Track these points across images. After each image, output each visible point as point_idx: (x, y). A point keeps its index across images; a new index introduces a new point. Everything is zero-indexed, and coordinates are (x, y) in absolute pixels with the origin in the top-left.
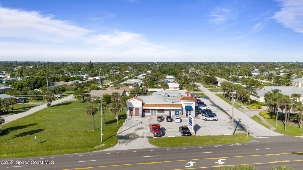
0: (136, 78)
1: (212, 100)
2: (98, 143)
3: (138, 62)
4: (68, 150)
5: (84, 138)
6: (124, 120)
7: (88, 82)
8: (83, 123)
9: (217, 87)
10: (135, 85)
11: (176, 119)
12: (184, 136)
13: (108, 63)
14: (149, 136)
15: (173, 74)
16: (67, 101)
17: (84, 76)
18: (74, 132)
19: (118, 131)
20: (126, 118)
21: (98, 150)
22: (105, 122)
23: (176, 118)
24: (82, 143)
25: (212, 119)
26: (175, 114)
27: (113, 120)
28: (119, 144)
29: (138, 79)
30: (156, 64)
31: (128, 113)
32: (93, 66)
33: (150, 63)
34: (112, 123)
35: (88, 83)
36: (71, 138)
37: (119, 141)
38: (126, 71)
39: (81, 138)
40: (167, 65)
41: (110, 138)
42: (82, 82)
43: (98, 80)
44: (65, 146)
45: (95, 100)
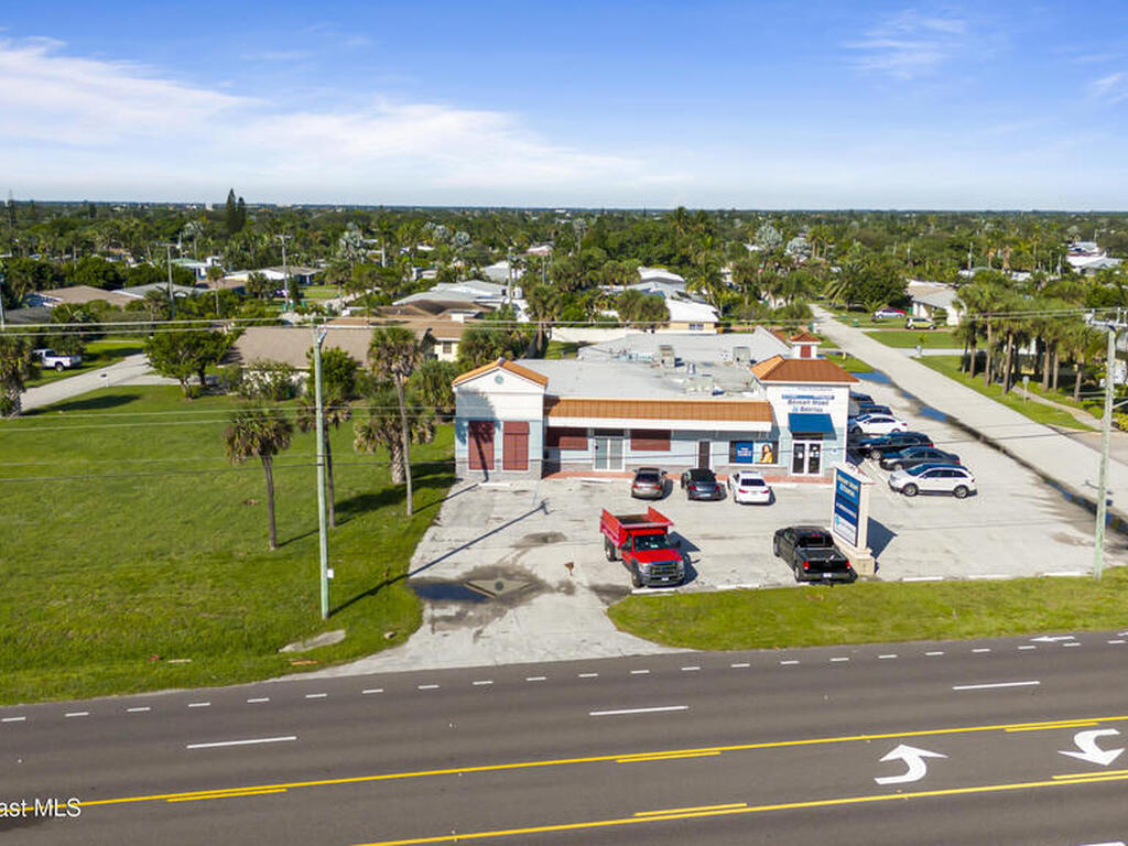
0: (478, 277)
1: (905, 388)
2: (305, 627)
3: (474, 209)
4: (119, 668)
5: (216, 590)
6: (443, 491)
7: (223, 294)
8: (208, 507)
9: (911, 323)
10: (477, 311)
11: (745, 488)
12: (813, 581)
13: (319, 209)
14: (602, 582)
15: (665, 261)
16: (110, 387)
17: (202, 267)
18: (153, 559)
19: (418, 553)
20: (453, 481)
21: (308, 670)
22: (337, 500)
23: (746, 482)
24: (204, 627)
25: (949, 484)
26: (733, 458)
27: (378, 490)
28: (433, 630)
29: (489, 280)
30: (569, 218)
31: (462, 451)
32: (244, 221)
33: (536, 211)
34: (375, 509)
35: (225, 296)
36: (133, 592)
37: (429, 611)
38: (420, 248)
39: (195, 597)
40: (622, 219)
41: (373, 592)
42: (189, 290)
43: (274, 283)
44: (98, 642)
45: (268, 379)
